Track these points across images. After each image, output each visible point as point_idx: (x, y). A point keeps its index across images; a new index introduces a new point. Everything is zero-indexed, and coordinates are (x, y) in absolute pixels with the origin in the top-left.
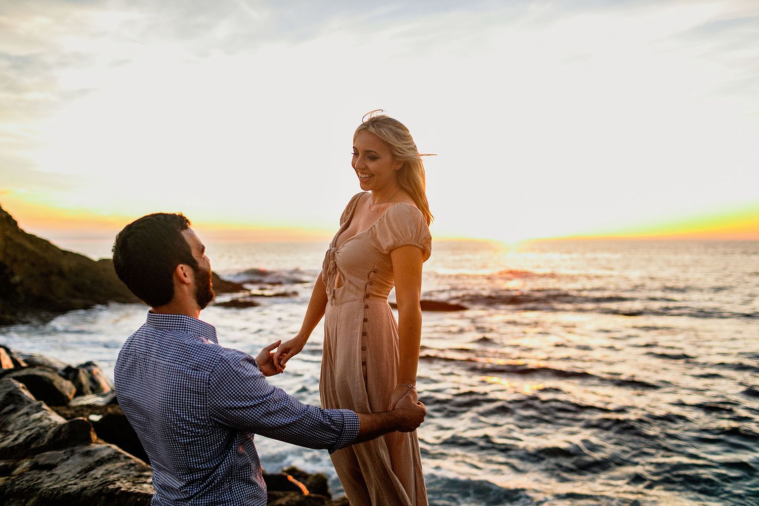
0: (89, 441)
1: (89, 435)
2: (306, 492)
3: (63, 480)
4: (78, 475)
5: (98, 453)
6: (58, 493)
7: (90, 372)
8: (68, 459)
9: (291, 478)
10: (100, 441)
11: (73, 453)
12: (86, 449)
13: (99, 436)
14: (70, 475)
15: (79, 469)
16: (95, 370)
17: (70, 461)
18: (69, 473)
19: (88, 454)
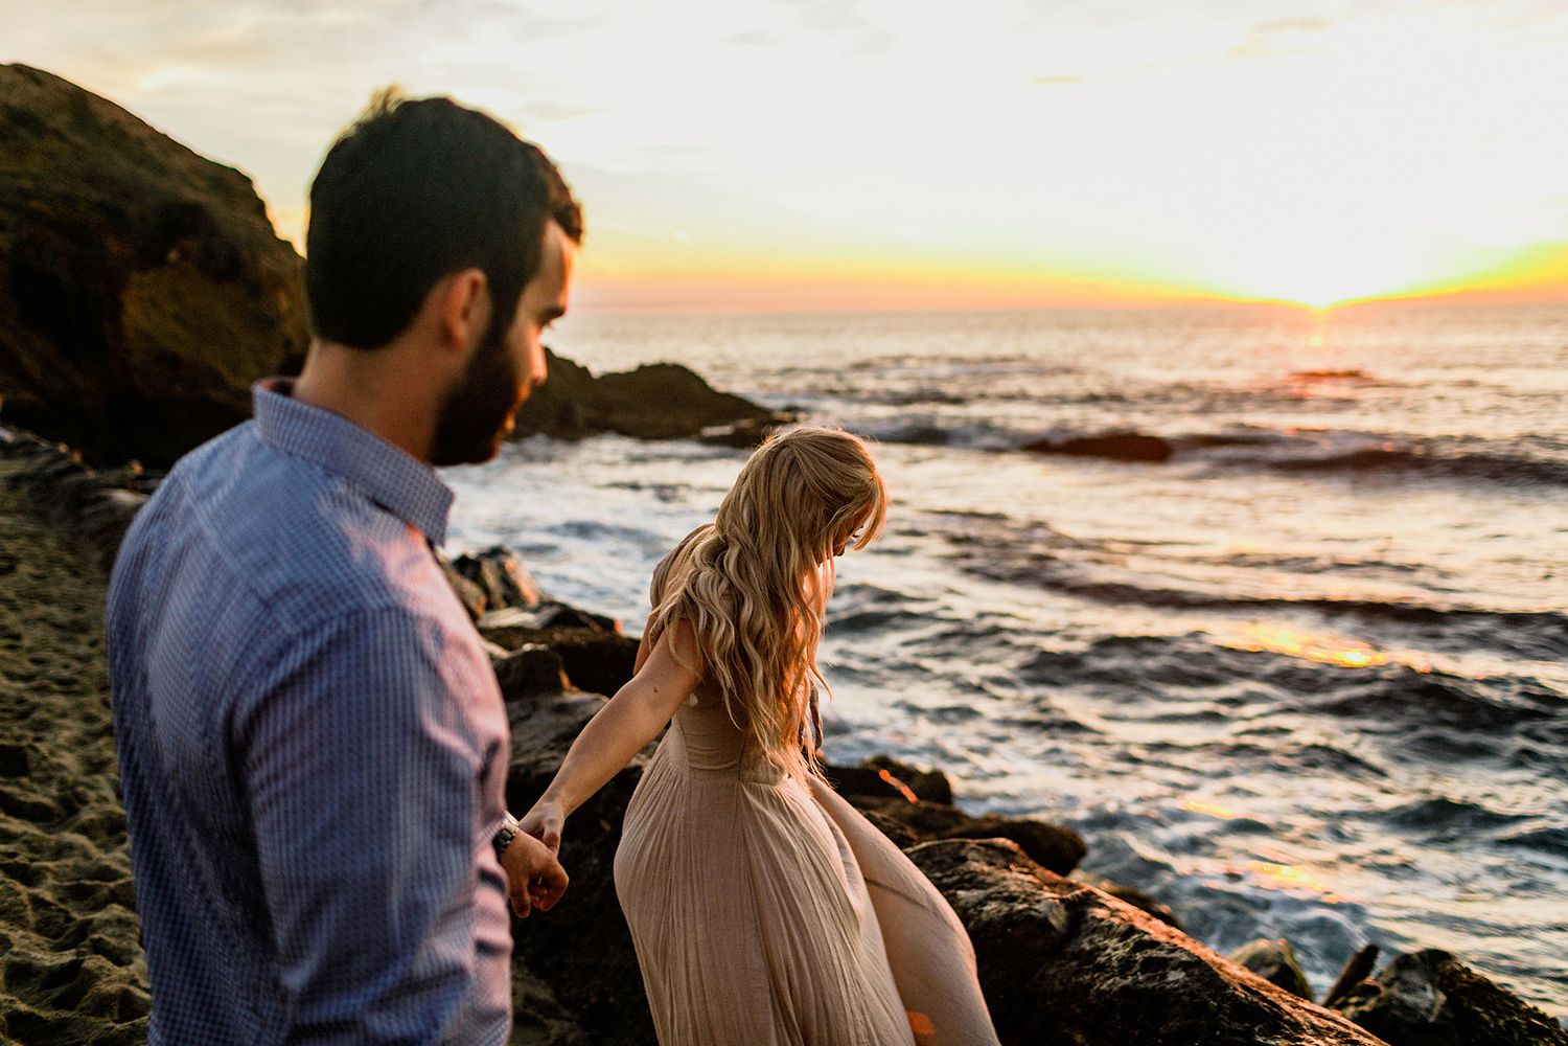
0: (558, 688)
1: (558, 679)
2: (912, 797)
3: (528, 752)
4: (552, 745)
5: (582, 709)
6: (528, 773)
7: (501, 566)
8: (528, 717)
9: (885, 775)
10: (574, 689)
11: (535, 707)
12: (557, 700)
13: (573, 682)
14: (539, 743)
15: (553, 734)
16: (510, 563)
17: (533, 721)
18: (536, 742)
19: (563, 709)
